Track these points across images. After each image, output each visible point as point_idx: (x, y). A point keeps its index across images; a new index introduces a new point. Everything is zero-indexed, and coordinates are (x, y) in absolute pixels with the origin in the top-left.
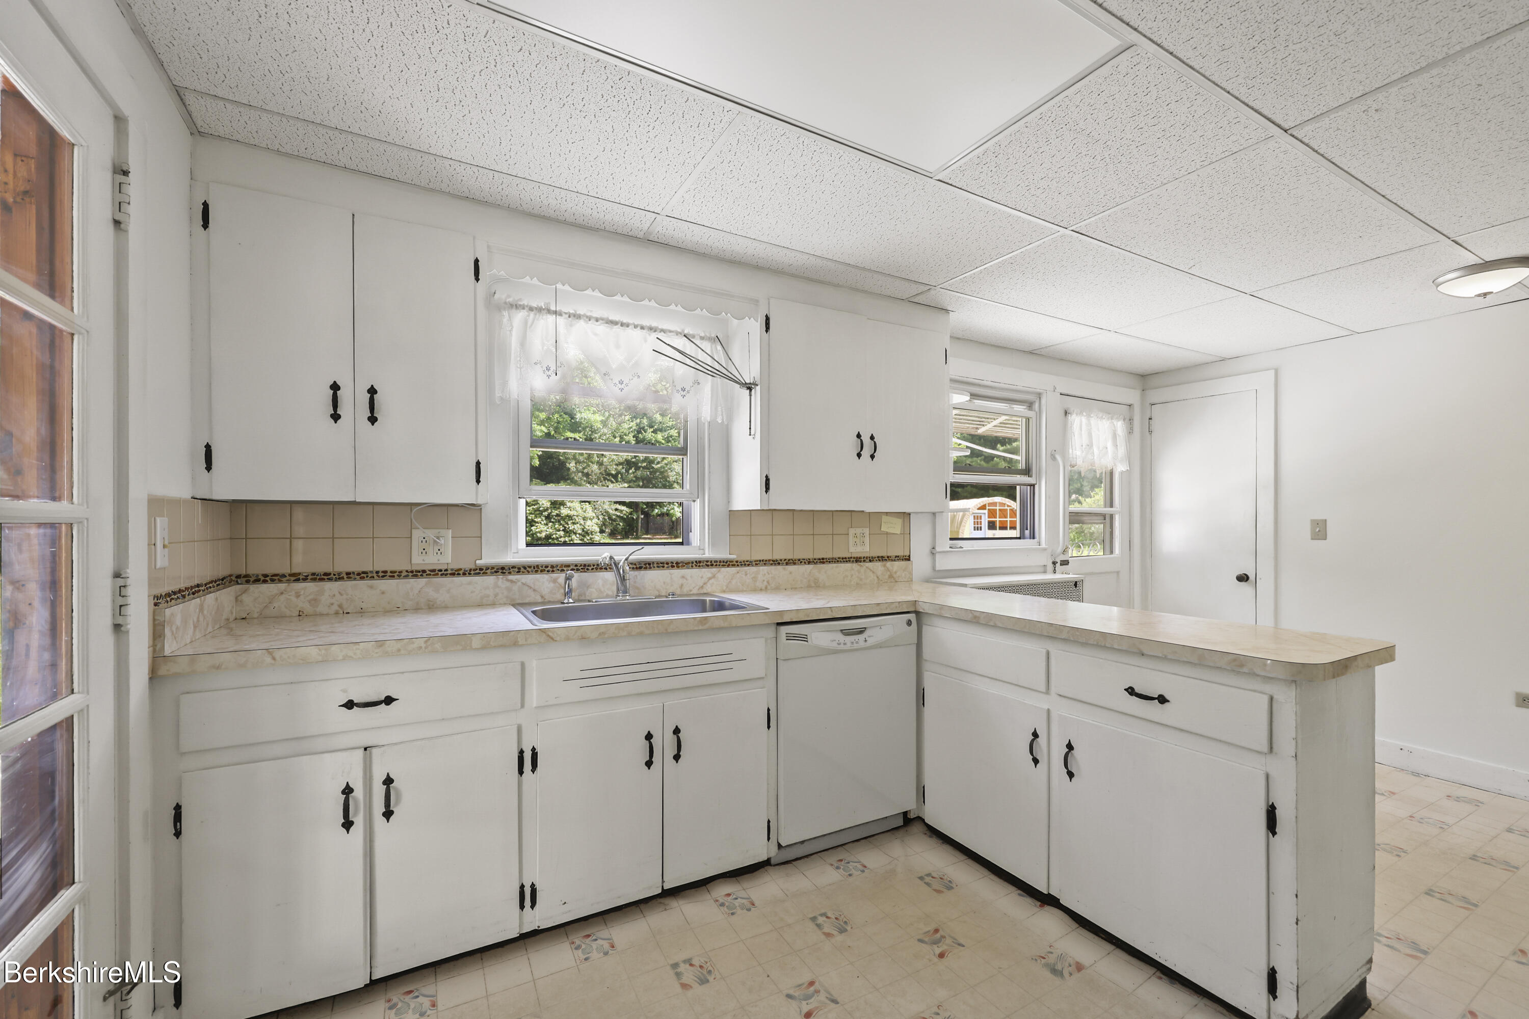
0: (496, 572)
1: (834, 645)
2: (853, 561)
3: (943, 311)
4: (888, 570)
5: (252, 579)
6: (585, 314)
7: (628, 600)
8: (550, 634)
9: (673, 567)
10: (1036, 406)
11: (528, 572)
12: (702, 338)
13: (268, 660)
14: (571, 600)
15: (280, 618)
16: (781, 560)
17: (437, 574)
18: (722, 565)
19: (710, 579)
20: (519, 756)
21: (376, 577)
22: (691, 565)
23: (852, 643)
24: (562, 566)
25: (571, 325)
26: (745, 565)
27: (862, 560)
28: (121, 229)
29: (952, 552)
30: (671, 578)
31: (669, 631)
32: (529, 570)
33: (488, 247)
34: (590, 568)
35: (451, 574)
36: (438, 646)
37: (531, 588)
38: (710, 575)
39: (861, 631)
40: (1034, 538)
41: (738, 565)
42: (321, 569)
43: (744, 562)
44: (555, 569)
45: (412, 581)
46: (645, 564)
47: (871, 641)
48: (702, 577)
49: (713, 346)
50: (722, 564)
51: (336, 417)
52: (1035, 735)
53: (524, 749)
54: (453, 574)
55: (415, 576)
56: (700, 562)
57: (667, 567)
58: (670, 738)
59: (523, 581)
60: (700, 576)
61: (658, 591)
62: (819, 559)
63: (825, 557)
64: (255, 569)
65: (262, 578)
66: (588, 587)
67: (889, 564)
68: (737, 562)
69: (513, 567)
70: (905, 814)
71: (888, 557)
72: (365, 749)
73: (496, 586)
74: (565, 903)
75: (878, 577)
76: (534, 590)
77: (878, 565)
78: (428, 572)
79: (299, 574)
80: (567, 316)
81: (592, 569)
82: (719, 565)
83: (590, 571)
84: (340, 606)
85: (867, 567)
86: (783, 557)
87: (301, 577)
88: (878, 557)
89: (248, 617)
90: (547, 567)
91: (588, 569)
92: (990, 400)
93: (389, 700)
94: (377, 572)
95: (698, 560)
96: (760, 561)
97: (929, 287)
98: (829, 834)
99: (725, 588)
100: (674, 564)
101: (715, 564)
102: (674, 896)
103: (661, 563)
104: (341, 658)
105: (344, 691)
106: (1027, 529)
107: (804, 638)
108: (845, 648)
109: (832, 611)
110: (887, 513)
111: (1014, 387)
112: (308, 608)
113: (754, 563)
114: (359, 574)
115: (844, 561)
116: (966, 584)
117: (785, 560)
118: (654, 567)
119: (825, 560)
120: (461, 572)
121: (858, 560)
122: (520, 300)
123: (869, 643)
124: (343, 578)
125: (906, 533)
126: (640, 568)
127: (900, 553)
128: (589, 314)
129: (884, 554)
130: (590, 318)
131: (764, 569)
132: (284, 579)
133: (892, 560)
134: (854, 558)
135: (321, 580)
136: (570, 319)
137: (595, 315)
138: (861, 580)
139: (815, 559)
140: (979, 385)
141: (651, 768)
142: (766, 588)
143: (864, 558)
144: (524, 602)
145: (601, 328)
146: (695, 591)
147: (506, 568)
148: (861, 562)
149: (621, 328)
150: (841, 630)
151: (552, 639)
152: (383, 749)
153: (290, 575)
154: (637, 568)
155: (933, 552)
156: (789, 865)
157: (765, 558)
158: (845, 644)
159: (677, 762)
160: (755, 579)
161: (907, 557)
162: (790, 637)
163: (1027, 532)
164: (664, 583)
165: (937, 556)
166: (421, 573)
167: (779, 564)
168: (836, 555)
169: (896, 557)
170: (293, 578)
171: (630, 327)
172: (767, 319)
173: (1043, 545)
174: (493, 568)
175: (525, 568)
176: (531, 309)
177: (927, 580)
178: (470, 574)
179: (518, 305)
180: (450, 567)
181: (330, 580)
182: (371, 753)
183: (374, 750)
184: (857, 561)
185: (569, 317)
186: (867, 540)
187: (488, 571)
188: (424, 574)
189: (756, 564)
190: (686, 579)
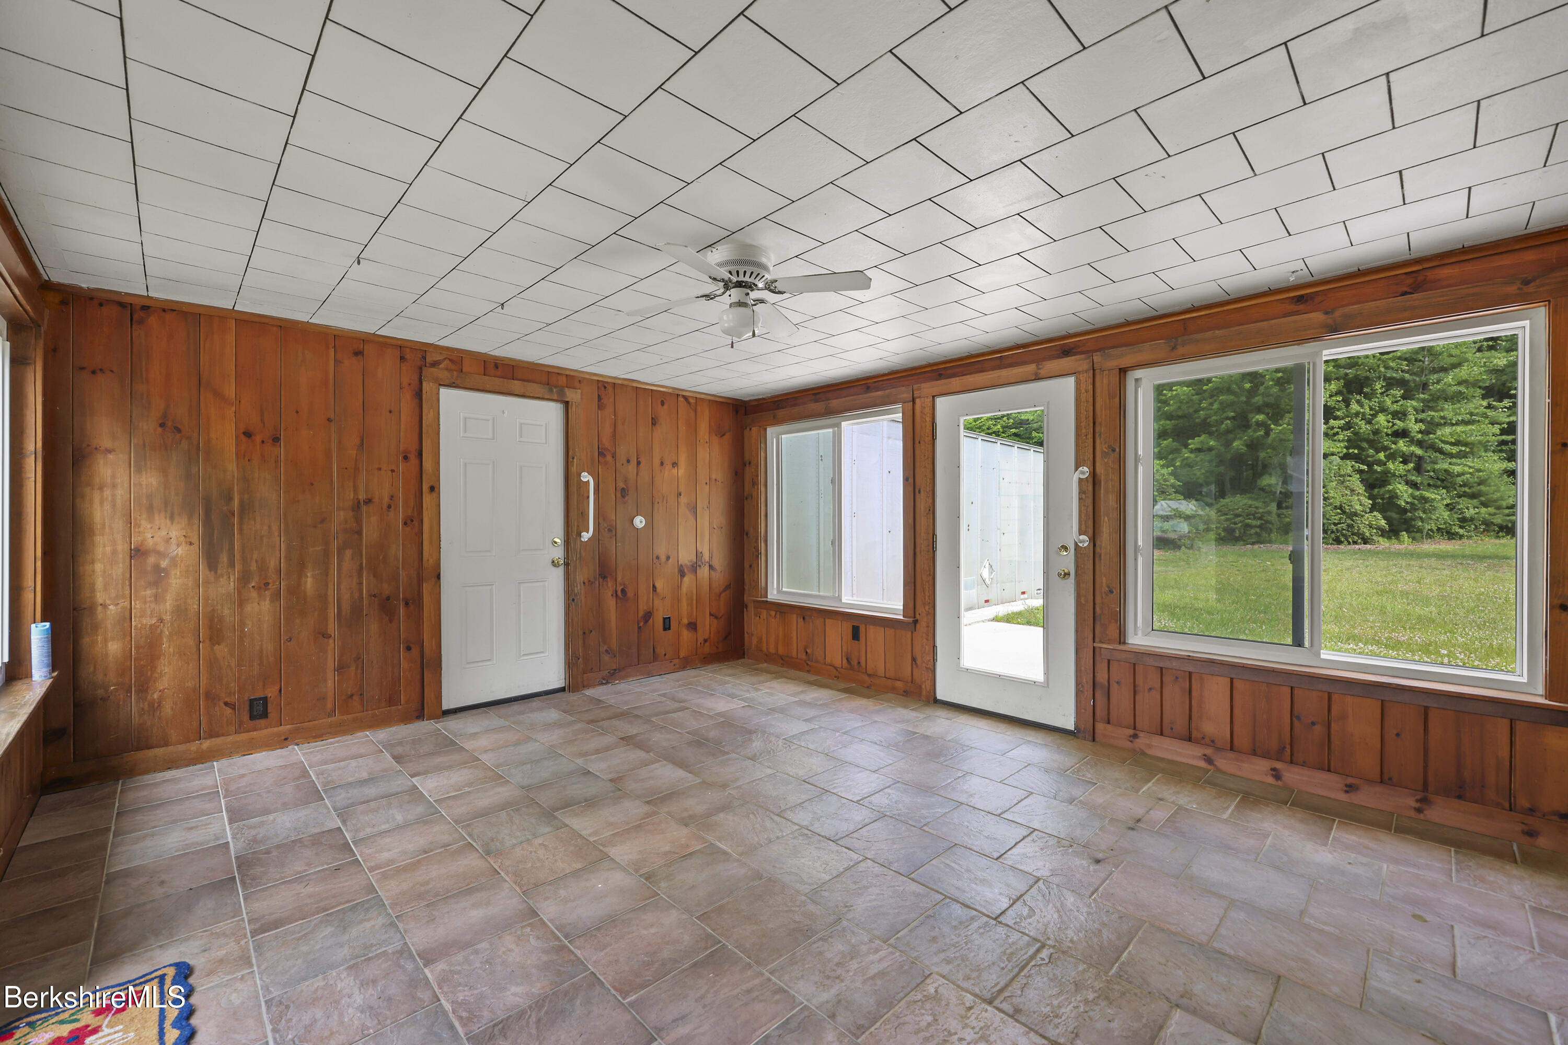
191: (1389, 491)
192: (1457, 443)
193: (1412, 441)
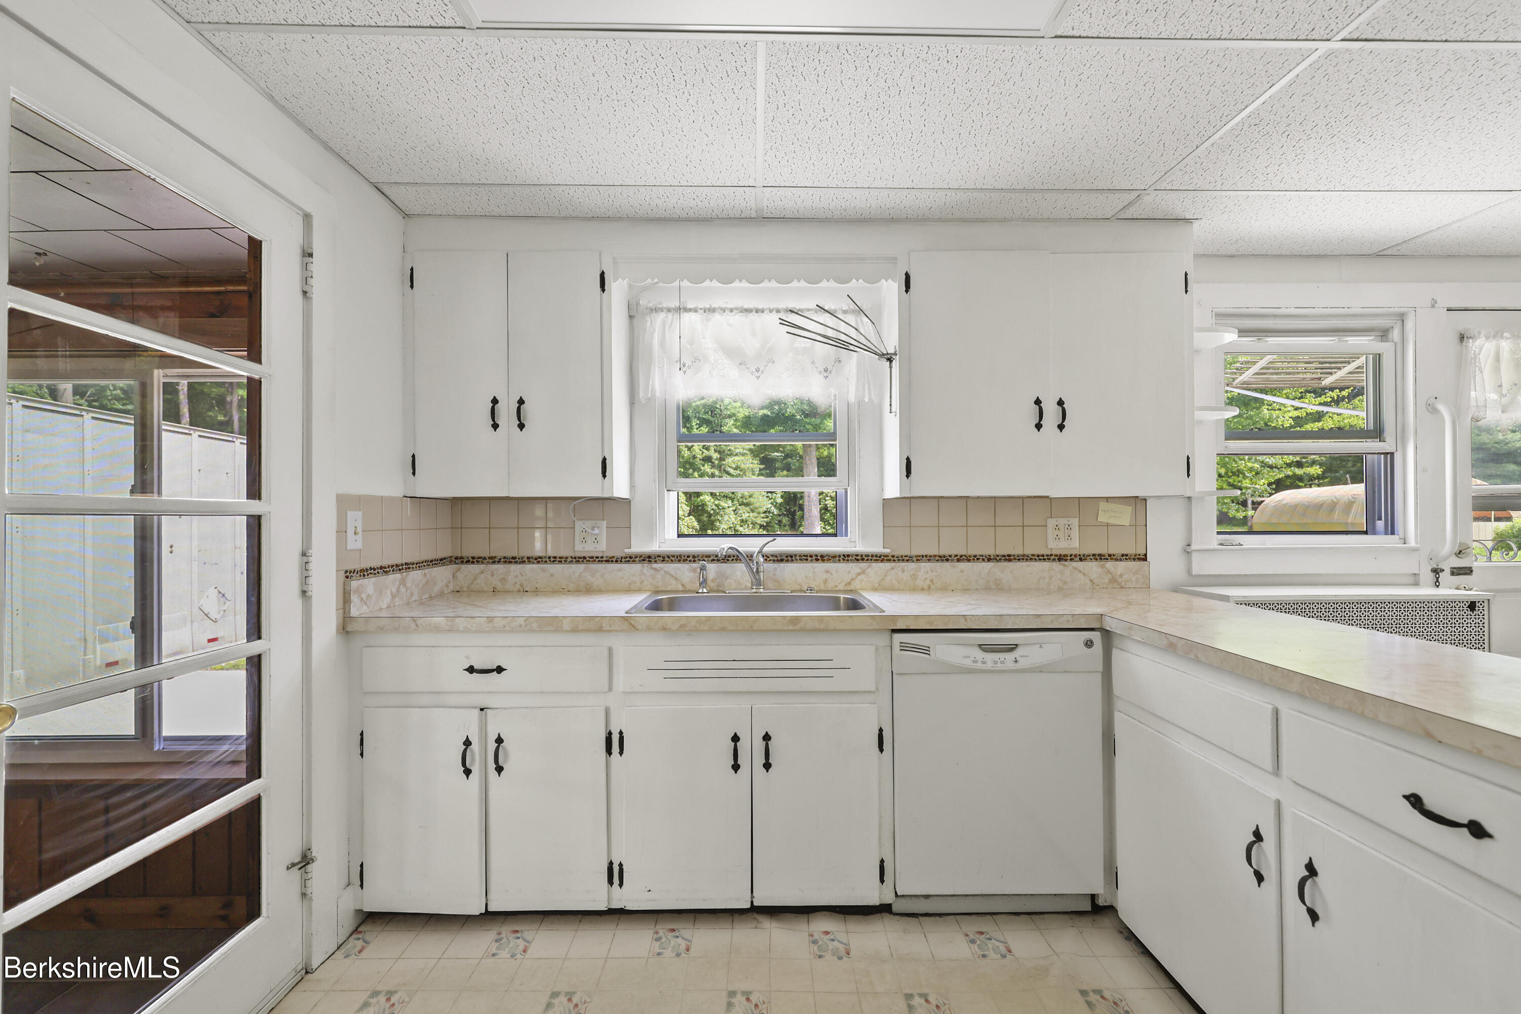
0: (644, 560)
1: (968, 663)
2: (1054, 560)
3: (1181, 222)
4: (1109, 572)
5: (465, 560)
6: (720, 307)
7: (761, 593)
8: (632, 622)
9: (817, 560)
10: (1396, 334)
11: (672, 561)
12: (845, 312)
13: (413, 626)
14: (705, 590)
15: (480, 592)
16: (950, 556)
17: (595, 561)
18: (875, 560)
19: (859, 574)
20: (606, 737)
21: (548, 561)
22: (837, 559)
23: (995, 662)
24: (702, 556)
25: (708, 320)
26: (903, 560)
27: (1069, 558)
28: (308, 298)
29: (1221, 550)
30: (814, 572)
31: (755, 628)
32: (673, 559)
33: (614, 258)
34: (730, 559)
35: (606, 561)
36: (535, 625)
37: (673, 576)
38: (858, 570)
39: (1012, 648)
40: (1393, 533)
41: (894, 560)
42: (510, 554)
43: (902, 556)
44: (696, 559)
45: (574, 566)
46: (787, 557)
47: (1023, 663)
48: (849, 572)
49: (859, 319)
50: (874, 558)
51: (495, 426)
52: (1258, 836)
53: (612, 731)
54: (607, 561)
55: (578, 562)
56: (848, 556)
57: (811, 561)
58: (759, 745)
59: (666, 569)
60: (847, 571)
61: (800, 585)
62: (1004, 556)
63: (1011, 553)
64: (467, 553)
65: (471, 560)
66: (726, 578)
67: (1109, 565)
68: (893, 556)
69: (659, 556)
70: (1093, 897)
71: (1110, 555)
72: (482, 710)
73: (642, 573)
74: (650, 891)
75: (1091, 581)
76: (676, 579)
77: (1092, 567)
78: (588, 559)
79: (495, 557)
80: (702, 311)
81: (733, 560)
82: (871, 560)
83: (730, 561)
84: (521, 585)
85: (1074, 568)
86: (953, 553)
87: (496, 560)
88: (1094, 555)
89: (461, 590)
90: (688, 557)
91: (728, 560)
92: (1297, 334)
93: (500, 670)
94: (549, 558)
95: (846, 554)
96: (923, 556)
97: (1135, 194)
98: (974, 895)
99: (876, 585)
100: (819, 558)
101: (866, 558)
102: (771, 915)
103: (804, 556)
104: (462, 629)
105: (467, 657)
106: (1380, 519)
107: (926, 650)
108: (983, 667)
109: (966, 620)
110: (1107, 499)
111: (1346, 311)
112: (499, 586)
113: (915, 559)
114: (536, 559)
115: (1040, 559)
116: (1228, 597)
117: (956, 556)
118: (797, 560)
119: (1012, 558)
120: (614, 560)
121: (1061, 558)
122: (660, 303)
123: (1019, 666)
124: (524, 562)
125: (1140, 525)
126: (782, 560)
127: (1131, 551)
128: (723, 306)
129: (1104, 551)
130: (724, 310)
131: (925, 566)
132: (485, 561)
133: (1116, 560)
134: (1056, 555)
135: (510, 562)
136: (706, 314)
137: (730, 306)
138: (1065, 583)
139: (998, 556)
140: (1275, 316)
141: (738, 772)
142: (929, 588)
143: (1071, 555)
144: (667, 589)
145: (737, 318)
146: (841, 587)
147: (653, 557)
148: (1066, 560)
149: (756, 314)
150: (980, 646)
151: (634, 627)
152: (495, 711)
153: (489, 558)
154: (778, 560)
155: (1187, 550)
156: (914, 919)
157: (929, 553)
158: (984, 663)
159: (767, 771)
160: (914, 577)
161: (1141, 557)
162: (904, 647)
163: (1380, 524)
164: (806, 577)
165: (1195, 556)
166: (582, 559)
167: (947, 560)
168: (1028, 552)
169: (1123, 555)
170: (491, 561)
171: (765, 312)
172: (908, 277)
173: (1412, 543)
174: (641, 556)
175: (669, 557)
176: (669, 310)
177: (1176, 589)
178: (621, 561)
179: (657, 309)
180: (605, 555)
181: (516, 562)
182: (486, 713)
183: (489, 711)
184: (1059, 560)
185: (705, 312)
186: (1075, 533)
187: (637, 559)
188: (585, 560)
189: (918, 560)
190: (831, 574)
191: (702, 501)
192: (736, 469)
193: (713, 466)
